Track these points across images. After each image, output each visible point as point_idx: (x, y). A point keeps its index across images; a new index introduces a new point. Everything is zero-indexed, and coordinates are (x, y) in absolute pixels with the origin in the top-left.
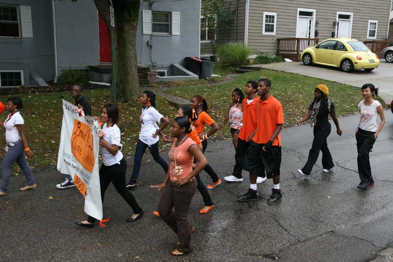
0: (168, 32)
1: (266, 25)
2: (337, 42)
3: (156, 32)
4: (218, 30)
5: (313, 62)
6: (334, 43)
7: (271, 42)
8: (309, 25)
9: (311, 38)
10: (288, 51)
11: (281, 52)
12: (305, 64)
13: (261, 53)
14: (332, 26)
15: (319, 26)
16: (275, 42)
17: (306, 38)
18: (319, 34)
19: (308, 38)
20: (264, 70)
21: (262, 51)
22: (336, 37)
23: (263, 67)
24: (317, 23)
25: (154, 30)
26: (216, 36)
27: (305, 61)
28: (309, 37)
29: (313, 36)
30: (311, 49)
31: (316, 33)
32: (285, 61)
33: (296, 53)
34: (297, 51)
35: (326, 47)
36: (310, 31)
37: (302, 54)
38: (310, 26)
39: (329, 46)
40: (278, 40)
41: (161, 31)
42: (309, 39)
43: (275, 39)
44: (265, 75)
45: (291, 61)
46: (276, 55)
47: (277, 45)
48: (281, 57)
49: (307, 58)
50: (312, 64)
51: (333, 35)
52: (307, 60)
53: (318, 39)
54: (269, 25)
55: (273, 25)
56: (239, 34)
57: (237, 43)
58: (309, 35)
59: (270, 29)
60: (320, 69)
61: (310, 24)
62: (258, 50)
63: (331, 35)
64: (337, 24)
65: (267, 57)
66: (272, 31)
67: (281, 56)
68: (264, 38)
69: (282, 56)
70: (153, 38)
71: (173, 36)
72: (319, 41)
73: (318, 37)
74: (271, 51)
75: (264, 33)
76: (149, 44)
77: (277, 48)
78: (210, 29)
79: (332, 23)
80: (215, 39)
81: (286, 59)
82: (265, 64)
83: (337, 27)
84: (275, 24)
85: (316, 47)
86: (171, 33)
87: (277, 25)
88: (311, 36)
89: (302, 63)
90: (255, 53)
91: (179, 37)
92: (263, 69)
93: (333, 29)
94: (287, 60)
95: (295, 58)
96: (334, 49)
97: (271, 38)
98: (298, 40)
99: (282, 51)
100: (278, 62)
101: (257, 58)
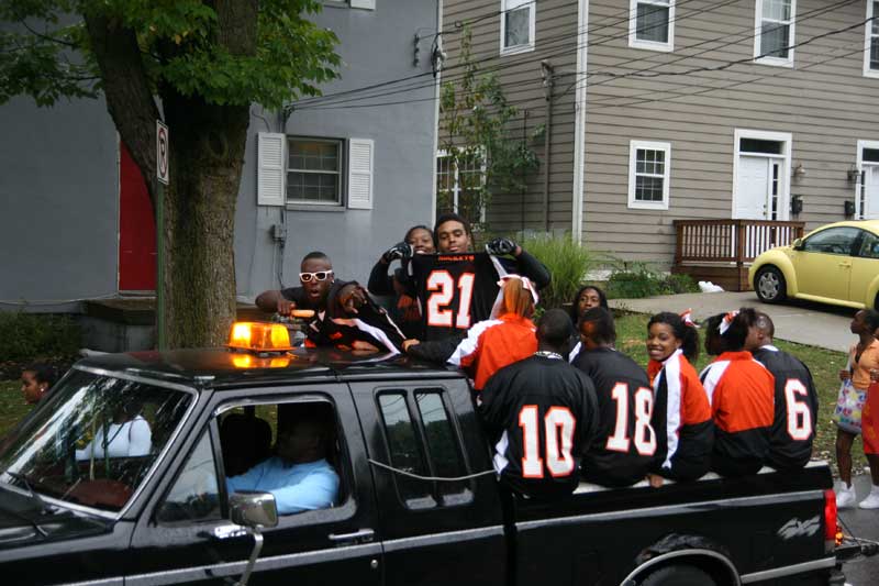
0: (334, 198)
1: (639, 179)
2: (863, 232)
3: (300, 198)
4: (489, 194)
5: (789, 293)
6: (853, 235)
7: (656, 229)
8: (771, 180)
9: (778, 219)
10: (710, 259)
11: (686, 263)
12: (762, 301)
13: (625, 264)
14: (843, 184)
15: (804, 182)
16: (666, 230)
17: (763, 218)
18: (805, 208)
19: (770, 218)
20: (635, 317)
21: (626, 258)
22: (857, 215)
23: (633, 309)
24: (796, 174)
25: (291, 193)
26: (483, 211)
27: (762, 288)
28: (774, 216)
29: (784, 214)
30: (780, 255)
31: (796, 206)
32: (698, 290)
33: (734, 264)
34: (739, 258)
35: (828, 248)
36: (775, 201)
37: (753, 268)
38: (775, 184)
39: (837, 245)
40: (678, 225)
41: (312, 195)
42: (774, 223)
43: (669, 221)
44: (638, 333)
45: (717, 288)
46: (673, 271)
47: (673, 240)
48: (686, 276)
49: (769, 283)
50: (784, 299)
51: (849, 212)
52: (769, 288)
53: (804, 223)
54: (650, 179)
55: (660, 181)
56: (555, 207)
57: (549, 235)
58: (774, 208)
59: (649, 190)
60: (811, 315)
61: (775, 176)
62: (614, 255)
63: (841, 210)
64: (859, 179)
65: (643, 278)
66: (658, 197)
67: (687, 274)
68: (634, 219)
69: (691, 276)
70: (288, 215)
71: (350, 213)
72: (807, 226)
73: (802, 217)
74: (654, 258)
75: (633, 203)
76: (277, 235)
77: (673, 249)
78: (465, 190)
79: (845, 176)
80: (483, 219)
81: (702, 284)
82: (638, 297)
83: (858, 186)
84: (666, 176)
85: (797, 248)
86: (344, 203)
87: (671, 178)
88: (778, 212)
89: (754, 295)
90: (606, 265)
91: (369, 214)
92: (630, 312)
93: (848, 194)
94: (707, 286)
95: (730, 279)
96: (853, 254)
97: (656, 220)
98: (740, 225)
99: (690, 258)
100: (677, 293)
101: (614, 279)
